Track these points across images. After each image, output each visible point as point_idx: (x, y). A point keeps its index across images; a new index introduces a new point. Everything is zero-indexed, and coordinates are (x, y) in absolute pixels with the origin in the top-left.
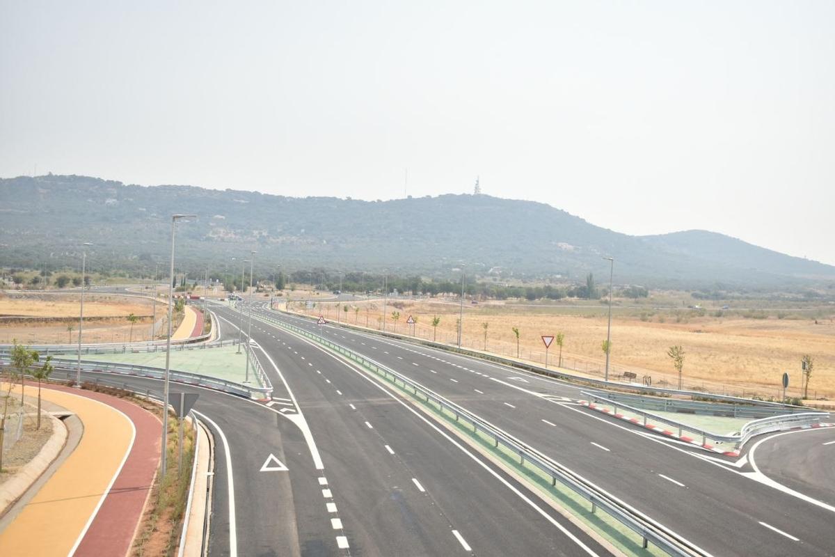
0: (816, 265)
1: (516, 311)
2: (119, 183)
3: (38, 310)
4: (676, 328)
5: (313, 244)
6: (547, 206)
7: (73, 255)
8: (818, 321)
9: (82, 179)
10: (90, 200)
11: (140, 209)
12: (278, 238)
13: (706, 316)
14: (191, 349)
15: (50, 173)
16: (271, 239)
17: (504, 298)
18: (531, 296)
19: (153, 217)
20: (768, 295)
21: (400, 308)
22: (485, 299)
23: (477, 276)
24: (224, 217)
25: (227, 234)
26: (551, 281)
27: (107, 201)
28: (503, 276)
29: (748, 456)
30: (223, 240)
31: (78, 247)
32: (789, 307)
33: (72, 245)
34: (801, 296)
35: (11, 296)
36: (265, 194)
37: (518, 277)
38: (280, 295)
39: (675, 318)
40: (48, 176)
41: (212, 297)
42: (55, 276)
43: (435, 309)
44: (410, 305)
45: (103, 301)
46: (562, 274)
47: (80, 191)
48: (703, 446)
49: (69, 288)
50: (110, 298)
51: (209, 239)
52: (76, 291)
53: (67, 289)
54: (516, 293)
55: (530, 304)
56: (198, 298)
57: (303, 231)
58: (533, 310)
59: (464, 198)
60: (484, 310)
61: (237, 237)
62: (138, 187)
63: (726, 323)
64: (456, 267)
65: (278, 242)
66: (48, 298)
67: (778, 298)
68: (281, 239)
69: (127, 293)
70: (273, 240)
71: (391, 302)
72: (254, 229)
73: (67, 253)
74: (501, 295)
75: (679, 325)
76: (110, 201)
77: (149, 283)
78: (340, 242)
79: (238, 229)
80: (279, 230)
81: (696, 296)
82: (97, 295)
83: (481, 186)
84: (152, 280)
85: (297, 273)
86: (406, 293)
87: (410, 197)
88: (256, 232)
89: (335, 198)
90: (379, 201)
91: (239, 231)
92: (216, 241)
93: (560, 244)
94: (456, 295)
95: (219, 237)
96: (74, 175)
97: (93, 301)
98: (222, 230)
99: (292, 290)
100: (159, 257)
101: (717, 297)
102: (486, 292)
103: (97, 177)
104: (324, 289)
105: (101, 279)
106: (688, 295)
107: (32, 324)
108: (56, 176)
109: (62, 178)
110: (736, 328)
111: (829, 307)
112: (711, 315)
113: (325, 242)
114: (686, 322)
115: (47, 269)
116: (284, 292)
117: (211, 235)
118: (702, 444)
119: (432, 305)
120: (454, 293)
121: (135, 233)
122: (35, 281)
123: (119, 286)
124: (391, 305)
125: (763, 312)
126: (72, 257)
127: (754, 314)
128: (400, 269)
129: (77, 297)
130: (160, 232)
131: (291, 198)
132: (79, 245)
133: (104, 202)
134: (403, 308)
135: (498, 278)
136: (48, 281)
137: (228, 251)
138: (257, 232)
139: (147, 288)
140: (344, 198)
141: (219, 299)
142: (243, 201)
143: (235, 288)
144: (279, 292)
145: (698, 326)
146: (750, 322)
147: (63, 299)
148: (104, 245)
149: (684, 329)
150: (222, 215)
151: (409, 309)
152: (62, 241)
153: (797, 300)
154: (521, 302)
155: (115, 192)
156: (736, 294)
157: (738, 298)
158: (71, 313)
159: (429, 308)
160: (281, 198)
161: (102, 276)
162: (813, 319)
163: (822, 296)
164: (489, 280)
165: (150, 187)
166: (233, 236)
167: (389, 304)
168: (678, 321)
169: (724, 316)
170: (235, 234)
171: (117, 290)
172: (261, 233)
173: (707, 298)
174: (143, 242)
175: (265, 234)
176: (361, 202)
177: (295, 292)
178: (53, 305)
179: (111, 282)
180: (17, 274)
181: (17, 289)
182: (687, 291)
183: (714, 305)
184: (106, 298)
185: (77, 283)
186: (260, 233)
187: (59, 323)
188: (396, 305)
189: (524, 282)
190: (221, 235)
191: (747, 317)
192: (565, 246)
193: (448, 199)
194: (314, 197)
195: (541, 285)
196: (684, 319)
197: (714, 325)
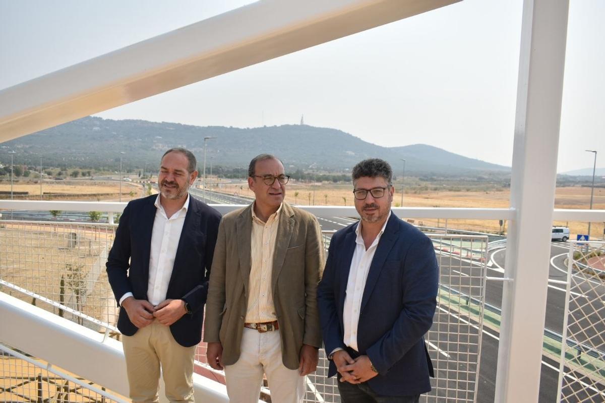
0: (482, 163)
1: (328, 188)
3: (67, 190)
4: (415, 197)
5: (212, 152)
6: (340, 131)
7: (76, 159)
8: (488, 192)
10: (84, 128)
11: (114, 133)
13: (429, 190)
17: (321, 181)
18: (335, 180)
19: (121, 137)
20: (458, 179)
22: (311, 182)
23: (304, 170)
24: (161, 138)
25: (163, 147)
26: (344, 172)
27: (94, 129)
28: (318, 169)
29: (491, 261)
30: (161, 150)
31: (78, 155)
32: (471, 185)
34: (476, 179)
35: (47, 183)
36: (184, 125)
37: (325, 170)
38: (199, 181)
39: (414, 191)
42: (70, 171)
45: (100, 184)
46: (349, 168)
48: (467, 256)
49: (79, 177)
50: (104, 183)
51: (153, 150)
52: (84, 179)
53: (79, 178)
54: (327, 178)
55: (335, 184)
57: (206, 145)
58: (337, 188)
59: (295, 127)
60: (312, 188)
62: (112, 121)
63: (441, 194)
64: (292, 164)
66: (69, 183)
67: (464, 180)
69: (113, 180)
73: (73, 158)
74: (319, 180)
75: (416, 195)
76: (96, 128)
77: (124, 174)
78: (227, 151)
79: (170, 144)
80: (192, 145)
81: (421, 180)
82: (97, 181)
83: (304, 120)
84: (126, 173)
87: (265, 126)
89: (223, 127)
90: (248, 128)
92: (158, 151)
93: (347, 152)
94: (294, 180)
97: (96, 185)
98: (160, 145)
100: (126, 160)
101: (432, 180)
102: (310, 178)
104: (222, 177)
105: (96, 172)
106: (417, 179)
107: (71, 198)
110: (446, 196)
111: (491, 185)
112: (431, 190)
113: (218, 151)
114: (420, 194)
115: (64, 167)
116: (202, 179)
117: (154, 147)
118: (466, 255)
120: (293, 178)
121: (111, 146)
122: (60, 174)
123: (108, 176)
125: (458, 188)
127: (454, 189)
129: (86, 183)
130: (126, 146)
131: (199, 127)
132: (79, 153)
133: (92, 129)
135: (316, 171)
136: (66, 174)
139: (124, 177)
140: (229, 127)
142: (172, 129)
144: (199, 179)
145: (426, 196)
146: (452, 193)
147: (78, 184)
148: (94, 153)
149: (419, 197)
150: (160, 136)
153: (474, 181)
154: (330, 183)
155: (99, 123)
156: (442, 178)
157: (443, 180)
158: (88, 191)
160: (193, 127)
161: (97, 171)
162: (485, 191)
163: (487, 179)
164: (310, 171)
165: (118, 121)
168: (415, 193)
169: (438, 190)
171: (109, 179)
173: (427, 180)
176: (238, 129)
177: (208, 179)
178: (75, 188)
179: (102, 174)
180: (47, 170)
181: (50, 178)
182: (416, 177)
183: (431, 184)
185: (84, 175)
187: (85, 197)
189: (329, 173)
190: (160, 147)
191: (450, 190)
192: (350, 153)
193: (286, 128)
195: (340, 174)
196: (418, 192)
197: (434, 195)
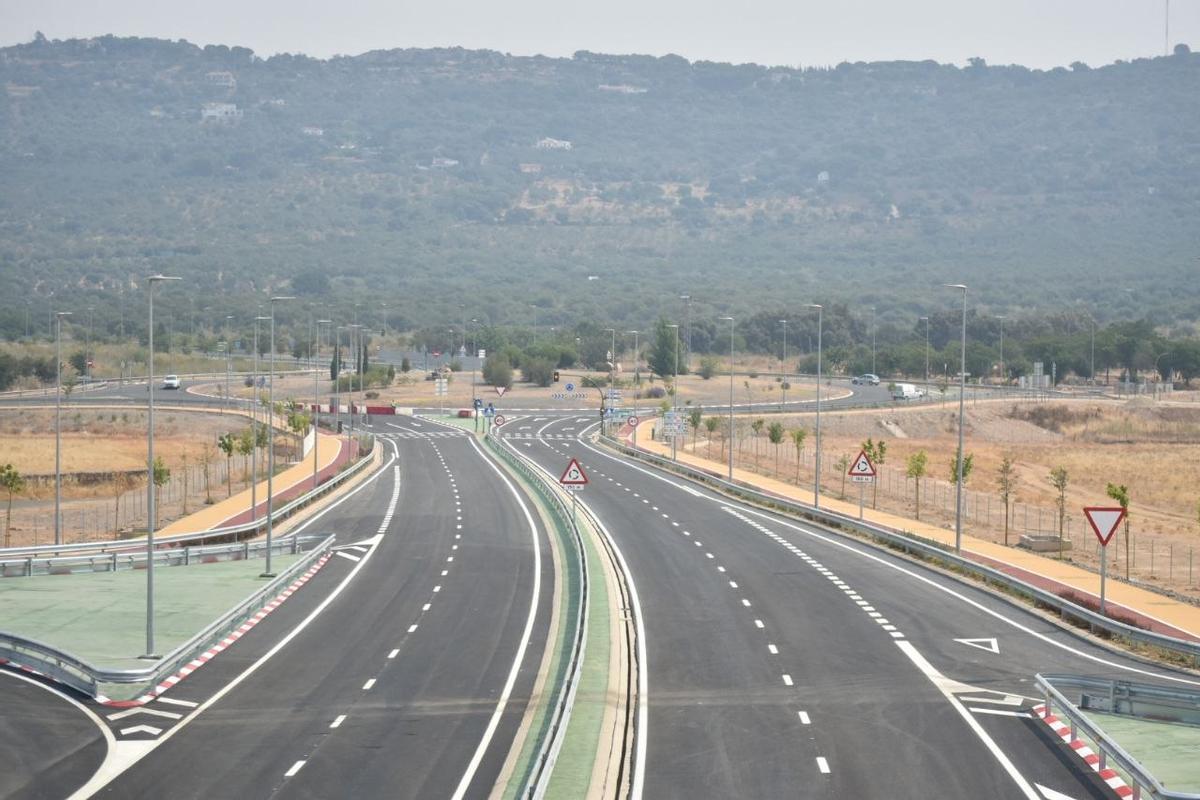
2: (243, 53)
5: (856, 218)
9: (133, 46)
10: (157, 112)
11: (308, 131)
12: (743, 205)
14: (211, 559)
15: (39, 35)
16: (721, 210)
19: (349, 154)
21: (1054, 428)
24: (567, 144)
25: (575, 198)
27: (208, 113)
30: (563, 219)
31: (115, 261)
33: (101, 255)
36: (699, 64)
40: (35, 42)
41: (436, 407)
43: (1173, 426)
44: (1085, 417)
45: (100, 429)
47: (127, 86)
50: (125, 417)
51: (519, 217)
52: (36, 400)
56: (390, 411)
57: (823, 176)
61: (610, 207)
65: (742, 219)
68: (749, 208)
70: (727, 213)
71: (1022, 408)
72: (664, 179)
73: (81, 281)
76: (217, 111)
78: (947, 210)
79: (614, 180)
80: (745, 178)
84: (288, 356)
85: (760, 320)
86: (1100, 377)
87: (1182, 49)
88: (669, 189)
89: (930, 65)
90: (1079, 67)
91: (616, 186)
92: (543, 222)
95: (551, 208)
96: (109, 37)
98: (560, 187)
99: (706, 377)
100: (358, 280)
103: (175, 40)
108: (57, 42)
109: (74, 47)
113: (895, 212)
117: (524, 205)
119: (1166, 414)
121: (291, 207)
124: (1022, 417)
126: (94, 293)
128: (1136, 297)
130: (368, 202)
131: (786, 70)
132: (119, 254)
133: (199, 116)
134: (1063, 428)
137: (576, 253)
138: (674, 187)
139: (249, 383)
141: (455, 411)
142: (630, 90)
143: (517, 374)
144: (659, 384)
148: (195, 251)
150: (564, 138)
151: (1080, 428)
152: (71, 243)
155: (232, 82)
159: (1152, 425)
165: (336, 59)
166: (597, 205)
167: (1014, 414)
170: (603, 198)
172: (688, 190)
174: (314, 235)
175: (699, 192)
177: (714, 381)
184: (114, 418)
186: (683, 192)
188: (1038, 417)
190: (558, 202)
194: (861, 64)
